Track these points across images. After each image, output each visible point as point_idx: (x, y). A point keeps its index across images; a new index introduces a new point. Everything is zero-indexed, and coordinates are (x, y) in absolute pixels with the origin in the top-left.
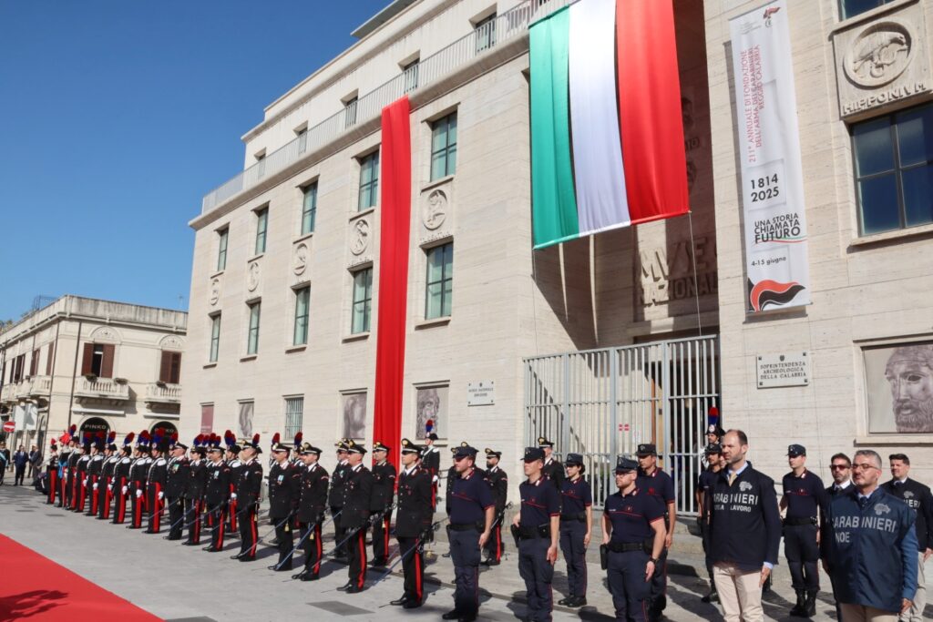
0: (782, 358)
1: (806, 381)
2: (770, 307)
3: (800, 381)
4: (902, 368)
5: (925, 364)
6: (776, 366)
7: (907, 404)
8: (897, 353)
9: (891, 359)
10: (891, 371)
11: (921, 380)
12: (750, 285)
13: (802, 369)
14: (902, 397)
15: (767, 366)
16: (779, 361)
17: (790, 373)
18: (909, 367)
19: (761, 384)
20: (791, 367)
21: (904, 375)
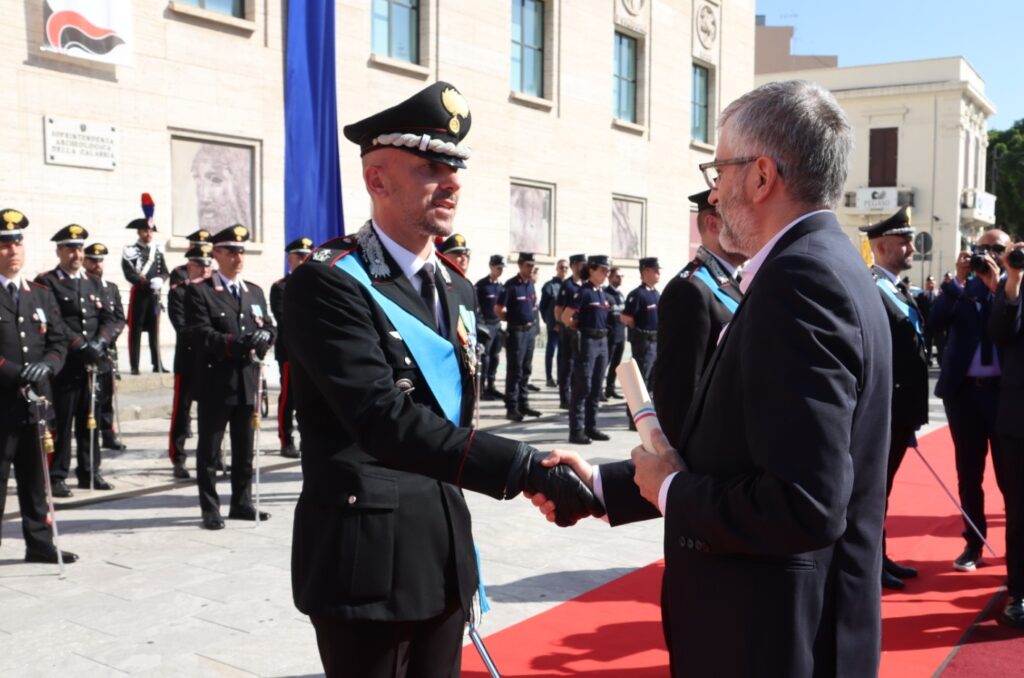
0: (83, 128)
1: (114, 164)
2: (77, 53)
3: (106, 163)
4: (206, 167)
5: (225, 167)
6: (75, 137)
7: (210, 207)
8: (203, 150)
9: (197, 155)
10: (197, 169)
11: (223, 184)
12: (47, 11)
13: (109, 149)
14: (205, 200)
15: (62, 134)
16: (78, 131)
17: (94, 151)
18: (214, 167)
19: (52, 158)
20: (95, 143)
21: (208, 175)
